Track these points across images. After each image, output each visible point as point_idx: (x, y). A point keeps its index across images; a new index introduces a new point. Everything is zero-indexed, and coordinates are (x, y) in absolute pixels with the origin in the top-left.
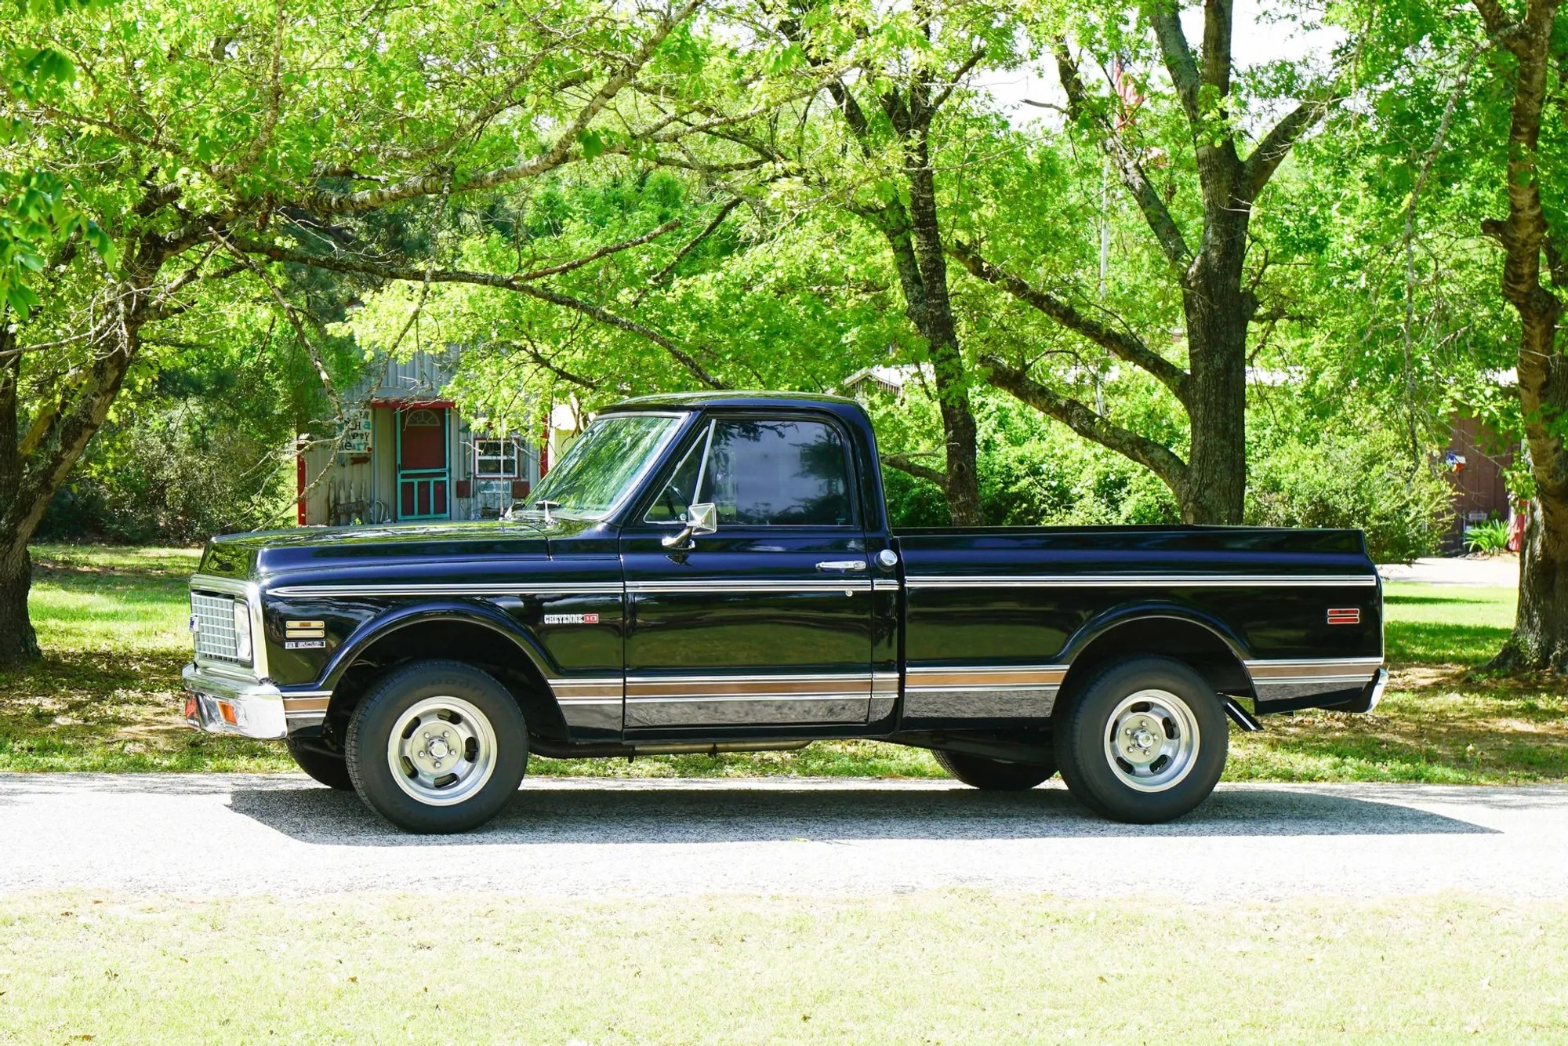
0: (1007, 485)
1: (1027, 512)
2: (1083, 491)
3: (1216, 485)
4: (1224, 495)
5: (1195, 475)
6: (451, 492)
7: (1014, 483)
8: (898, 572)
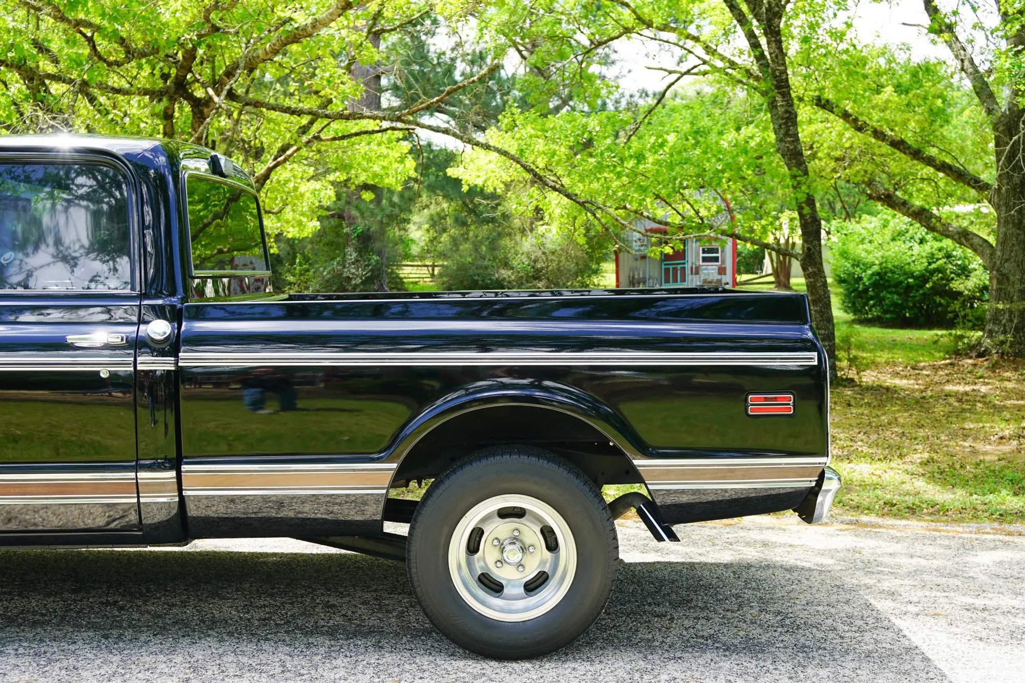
0: (930, 264)
1: (942, 279)
2: (977, 267)
3: (1012, 260)
4: (1018, 266)
5: (999, 253)
6: (688, 271)
7: (935, 262)
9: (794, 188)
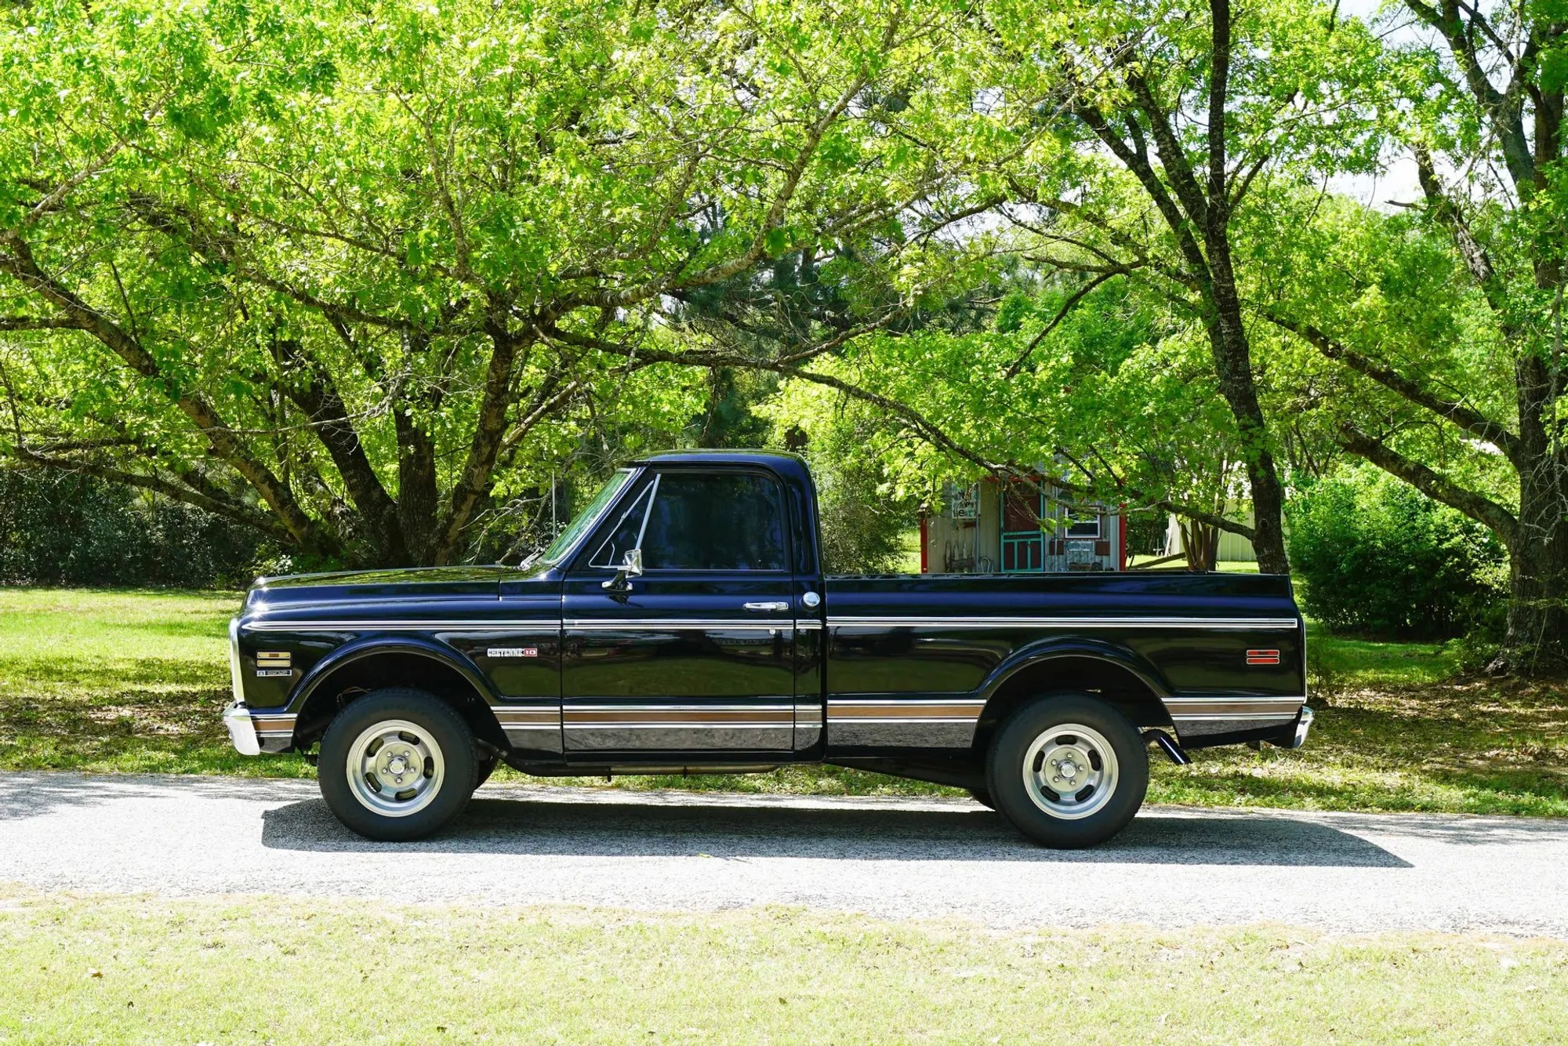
0: (1441, 542)
1: (1459, 565)
5: (1522, 531)
6: (1045, 549)
7: (1448, 540)
8: (820, 612)
9: (1245, 443)
